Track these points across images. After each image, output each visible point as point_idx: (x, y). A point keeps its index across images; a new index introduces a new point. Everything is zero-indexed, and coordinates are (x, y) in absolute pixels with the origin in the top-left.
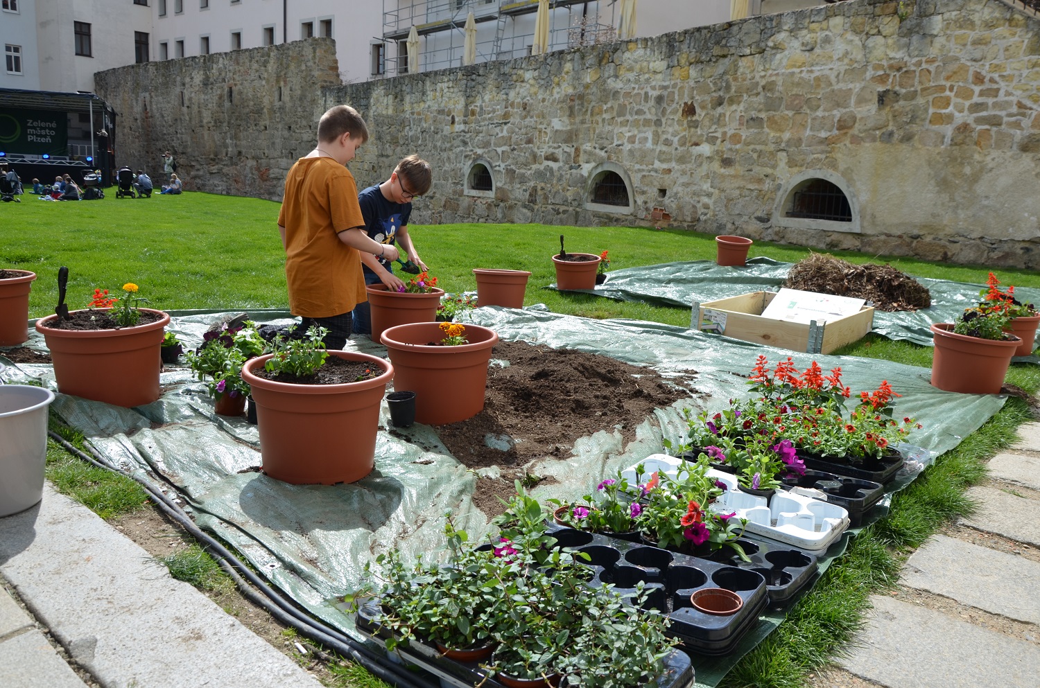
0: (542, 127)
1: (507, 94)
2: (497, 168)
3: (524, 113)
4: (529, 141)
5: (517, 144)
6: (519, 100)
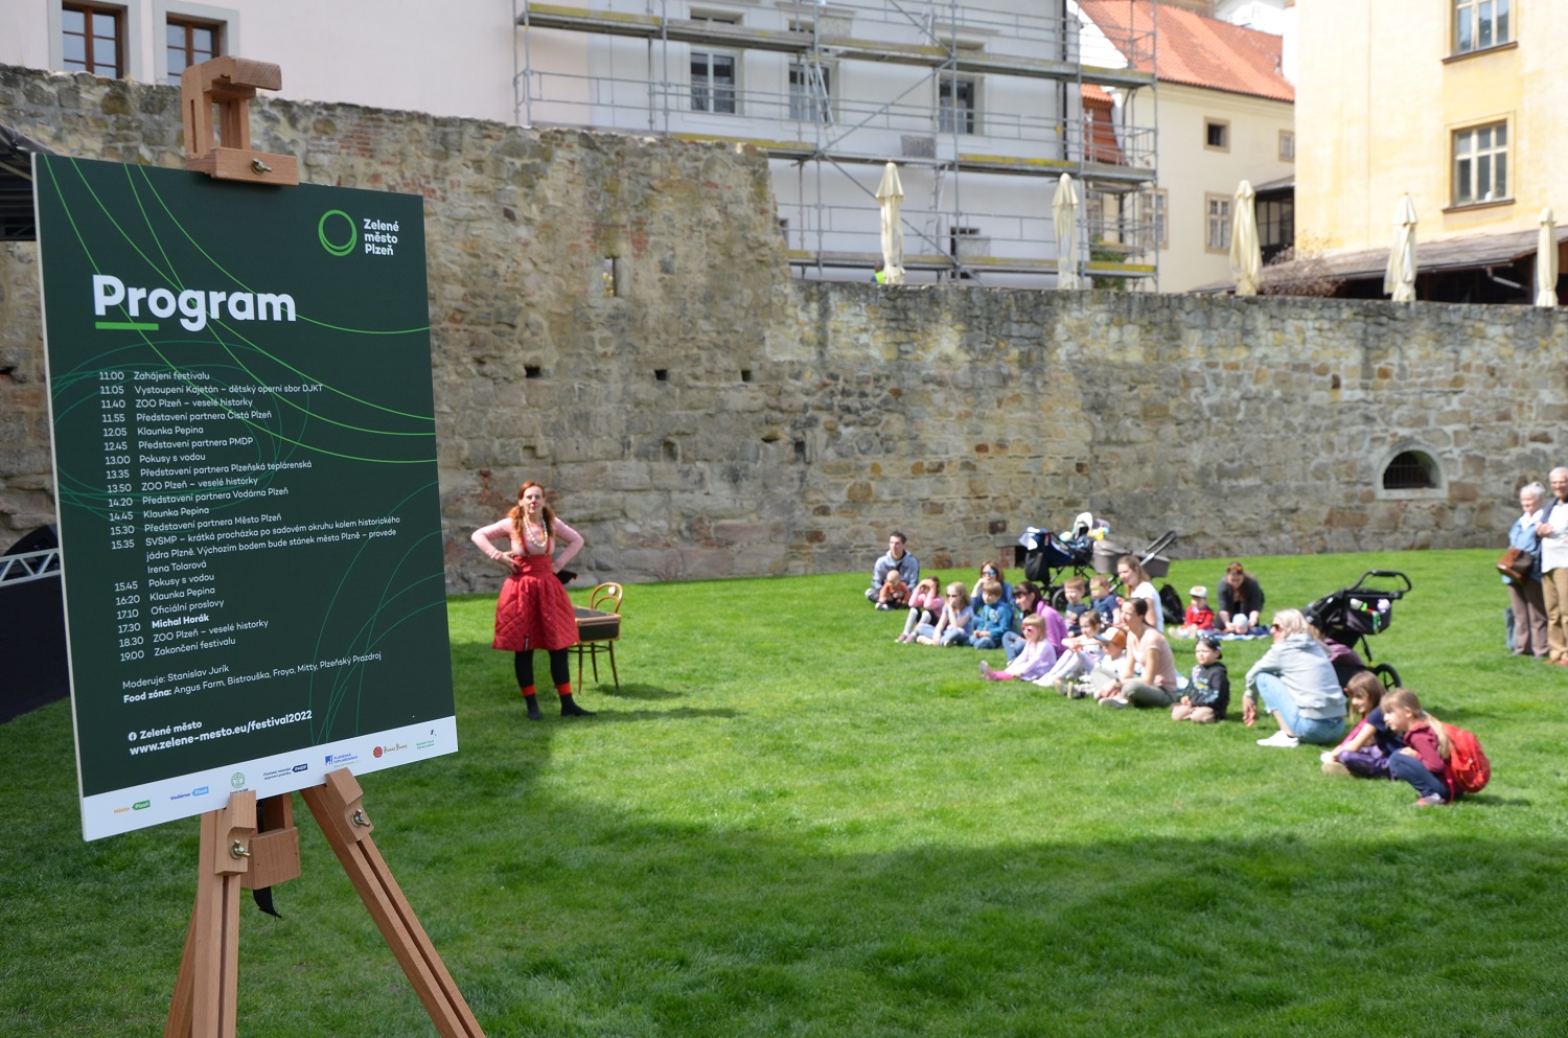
0: (1525, 399)
1: (1455, 352)
2: (1448, 456)
3: (1492, 380)
4: (1504, 417)
5: (1482, 420)
6: (1480, 362)
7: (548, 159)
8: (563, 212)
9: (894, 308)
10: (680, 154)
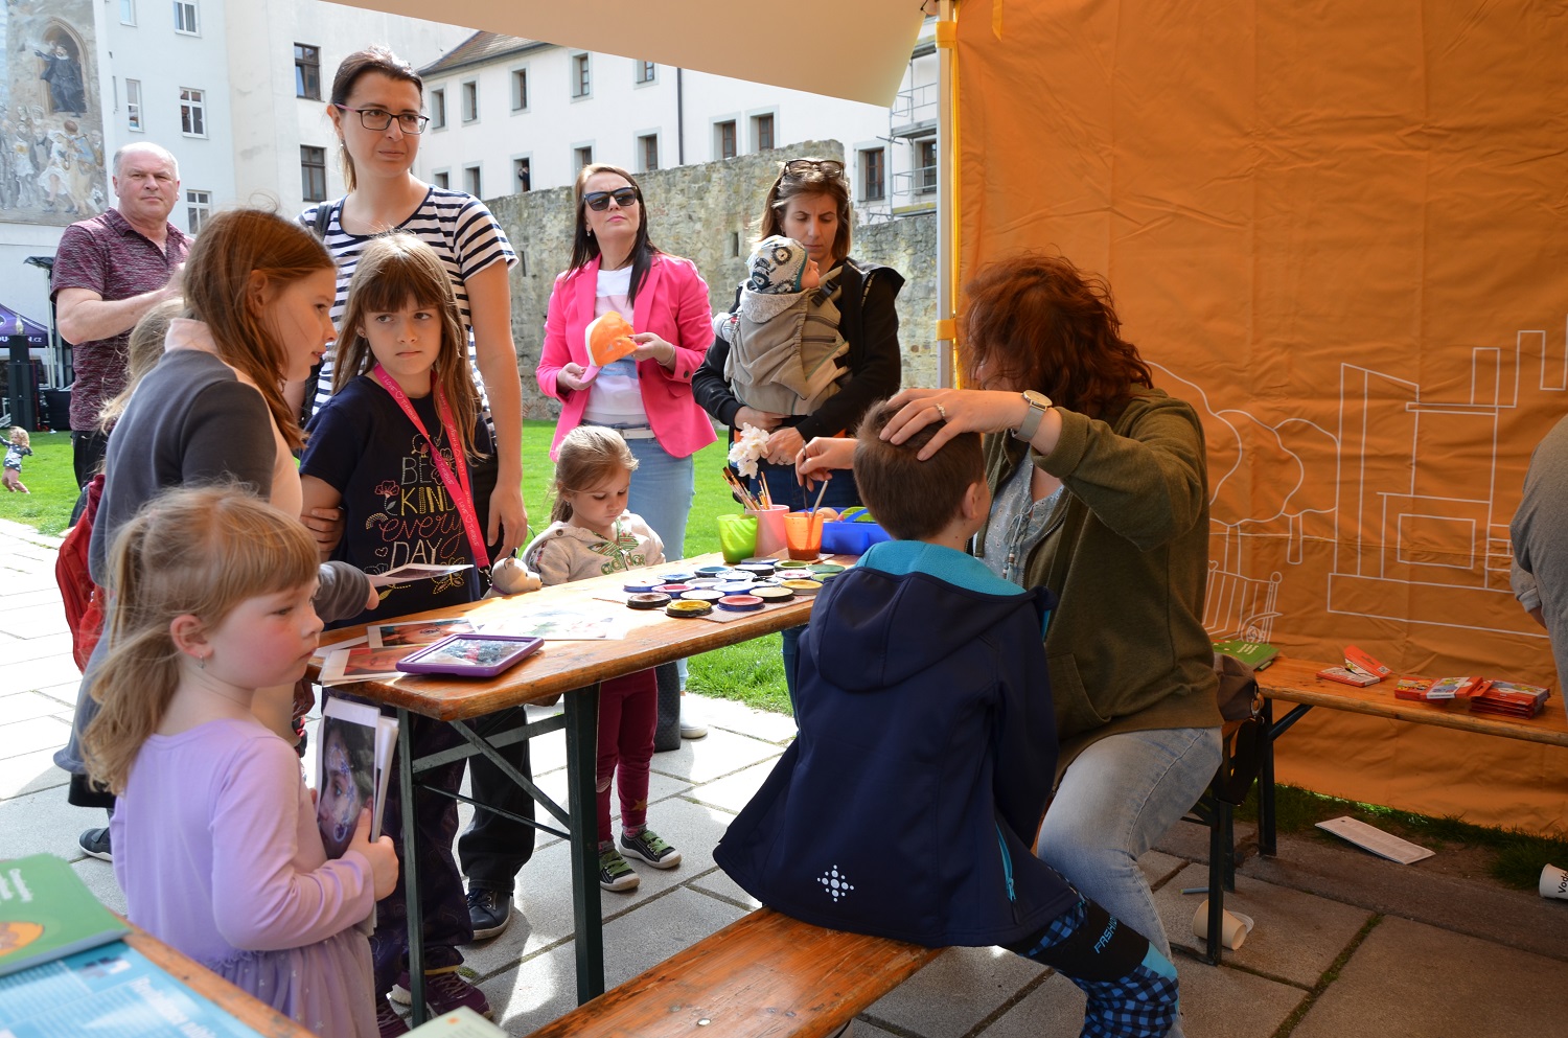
7: (709, 181)
8: (714, 210)
9: (875, 242)
10: (769, 160)
